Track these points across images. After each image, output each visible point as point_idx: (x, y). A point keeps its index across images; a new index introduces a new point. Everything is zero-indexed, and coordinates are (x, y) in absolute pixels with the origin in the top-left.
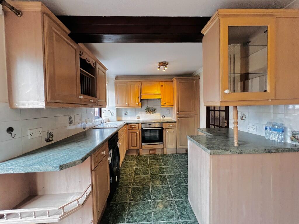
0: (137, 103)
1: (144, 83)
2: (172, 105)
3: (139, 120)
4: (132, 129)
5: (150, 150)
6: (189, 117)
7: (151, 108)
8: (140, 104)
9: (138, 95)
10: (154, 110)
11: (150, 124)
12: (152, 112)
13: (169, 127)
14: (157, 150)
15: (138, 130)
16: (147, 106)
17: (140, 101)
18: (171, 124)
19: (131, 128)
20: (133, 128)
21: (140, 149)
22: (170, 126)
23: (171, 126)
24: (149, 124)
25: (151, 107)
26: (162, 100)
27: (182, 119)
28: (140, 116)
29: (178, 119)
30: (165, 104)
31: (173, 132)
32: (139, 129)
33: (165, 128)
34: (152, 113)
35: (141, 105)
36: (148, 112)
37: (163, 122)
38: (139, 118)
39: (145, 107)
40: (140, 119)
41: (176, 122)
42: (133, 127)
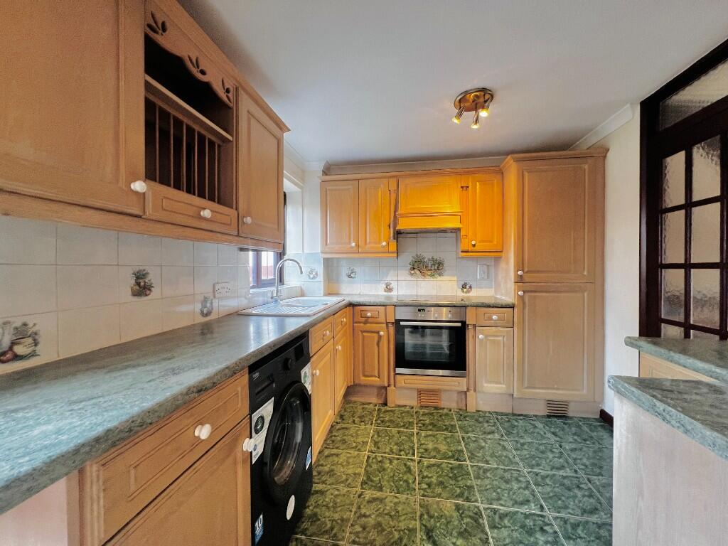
0: (384, 244)
1: (408, 181)
2: (499, 248)
3: (389, 294)
4: (365, 323)
5: (420, 392)
6: (561, 292)
7: (426, 260)
8: (393, 247)
9: (386, 218)
10: (437, 267)
11: (421, 308)
12: (429, 273)
13: (488, 323)
14: (444, 396)
15: (385, 325)
16: (414, 255)
17: (394, 236)
18: (495, 314)
19: (363, 320)
20: (370, 320)
21: (389, 385)
22: (490, 319)
23: (494, 317)
24: (419, 310)
25: (427, 256)
26: (463, 233)
27: (535, 297)
28: (394, 285)
29: (522, 298)
30: (474, 246)
31: (501, 338)
32: (387, 323)
33: (474, 326)
34: (431, 276)
35: (395, 250)
36: (418, 272)
37: (467, 303)
38: (389, 289)
39: (407, 258)
40: (394, 293)
41: (512, 307)
42: (369, 314)
